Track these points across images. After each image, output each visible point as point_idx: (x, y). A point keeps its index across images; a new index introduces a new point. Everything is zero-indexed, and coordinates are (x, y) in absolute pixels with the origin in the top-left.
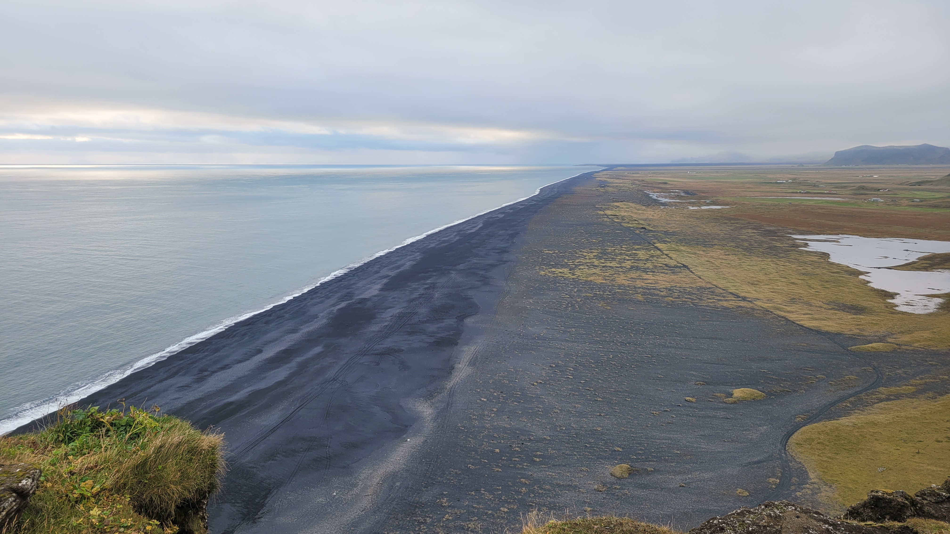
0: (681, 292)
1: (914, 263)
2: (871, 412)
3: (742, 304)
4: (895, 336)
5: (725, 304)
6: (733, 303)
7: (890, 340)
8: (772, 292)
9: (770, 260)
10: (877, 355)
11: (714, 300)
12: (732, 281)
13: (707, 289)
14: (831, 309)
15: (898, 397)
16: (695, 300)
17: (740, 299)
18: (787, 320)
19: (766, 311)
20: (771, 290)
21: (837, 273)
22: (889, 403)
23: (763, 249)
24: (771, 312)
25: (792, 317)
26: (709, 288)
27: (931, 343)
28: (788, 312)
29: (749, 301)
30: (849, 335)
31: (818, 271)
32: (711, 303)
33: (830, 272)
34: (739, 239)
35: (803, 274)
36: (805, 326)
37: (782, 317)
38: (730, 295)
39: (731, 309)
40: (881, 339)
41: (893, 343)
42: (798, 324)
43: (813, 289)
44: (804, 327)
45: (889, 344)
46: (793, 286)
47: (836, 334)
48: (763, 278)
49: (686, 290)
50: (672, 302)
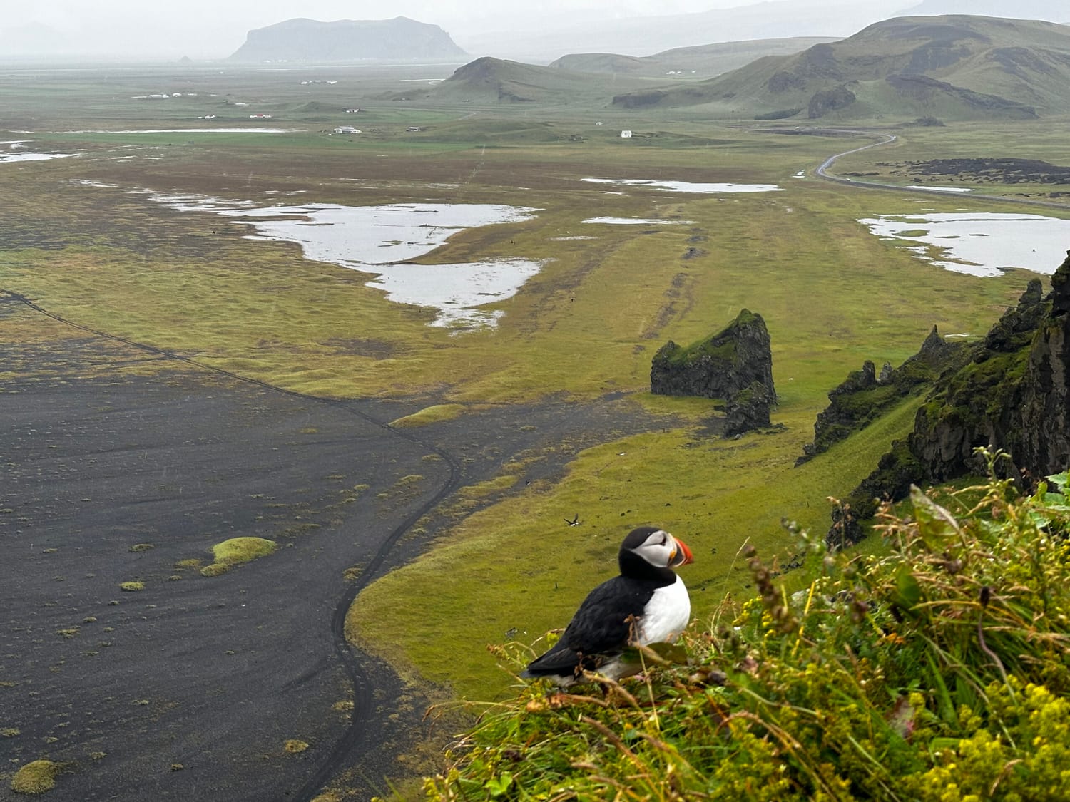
0: (28, 355)
1: (442, 249)
2: (462, 535)
3: (169, 365)
4: (455, 389)
5: (135, 370)
6: (150, 367)
7: (450, 398)
8: (219, 333)
9: (191, 266)
10: (437, 428)
11: (109, 365)
12: (132, 319)
13: (85, 342)
14: (337, 353)
15: (494, 498)
16: (67, 369)
17: (161, 355)
18: (265, 386)
19: (221, 374)
20: (216, 330)
21: (325, 280)
22: (484, 512)
23: (172, 245)
24: (231, 375)
25: (272, 378)
26: (89, 340)
27: (514, 392)
28: (263, 369)
29: (179, 358)
30: (382, 398)
31: (288, 280)
32: (103, 371)
33: (311, 280)
34: (113, 225)
35: (265, 290)
36: (302, 393)
37: (255, 382)
38: (138, 351)
39: (148, 378)
40: (437, 398)
41: (456, 403)
42: (288, 392)
43: (293, 317)
44: (302, 395)
45: (451, 405)
46: (254, 316)
47: (360, 400)
48: (192, 306)
49: (39, 350)
50: (18, 380)
